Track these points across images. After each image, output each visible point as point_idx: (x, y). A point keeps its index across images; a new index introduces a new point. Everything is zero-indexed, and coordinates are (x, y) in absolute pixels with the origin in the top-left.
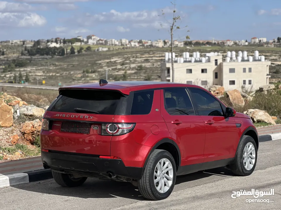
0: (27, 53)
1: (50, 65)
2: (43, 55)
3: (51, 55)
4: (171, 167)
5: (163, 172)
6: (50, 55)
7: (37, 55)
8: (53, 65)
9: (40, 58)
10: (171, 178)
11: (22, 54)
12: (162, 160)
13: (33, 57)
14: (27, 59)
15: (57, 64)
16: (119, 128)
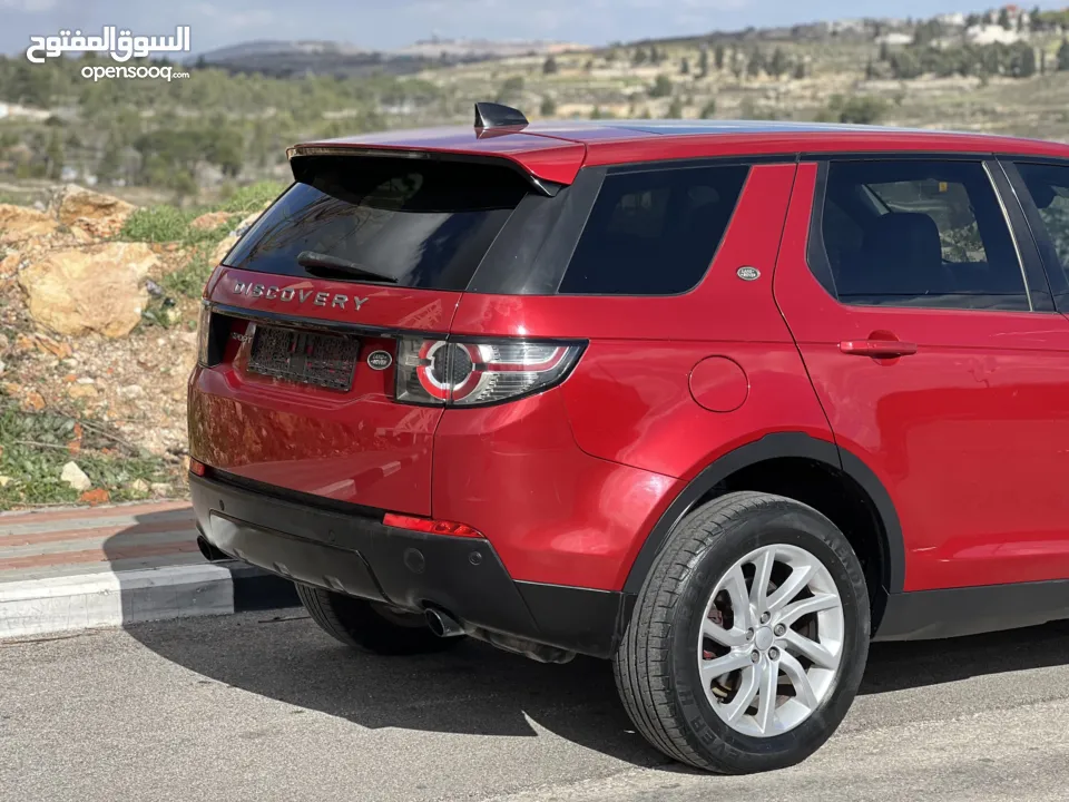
0: (887, 71)
1: (973, 114)
2: (946, 74)
3: (980, 77)
4: (828, 595)
5: (774, 621)
6: (975, 74)
7: (927, 76)
8: (984, 112)
9: (938, 89)
10: (828, 655)
11: (871, 73)
12: (762, 553)
13: (912, 85)
14: (886, 92)
15: (999, 108)
16: (482, 367)
